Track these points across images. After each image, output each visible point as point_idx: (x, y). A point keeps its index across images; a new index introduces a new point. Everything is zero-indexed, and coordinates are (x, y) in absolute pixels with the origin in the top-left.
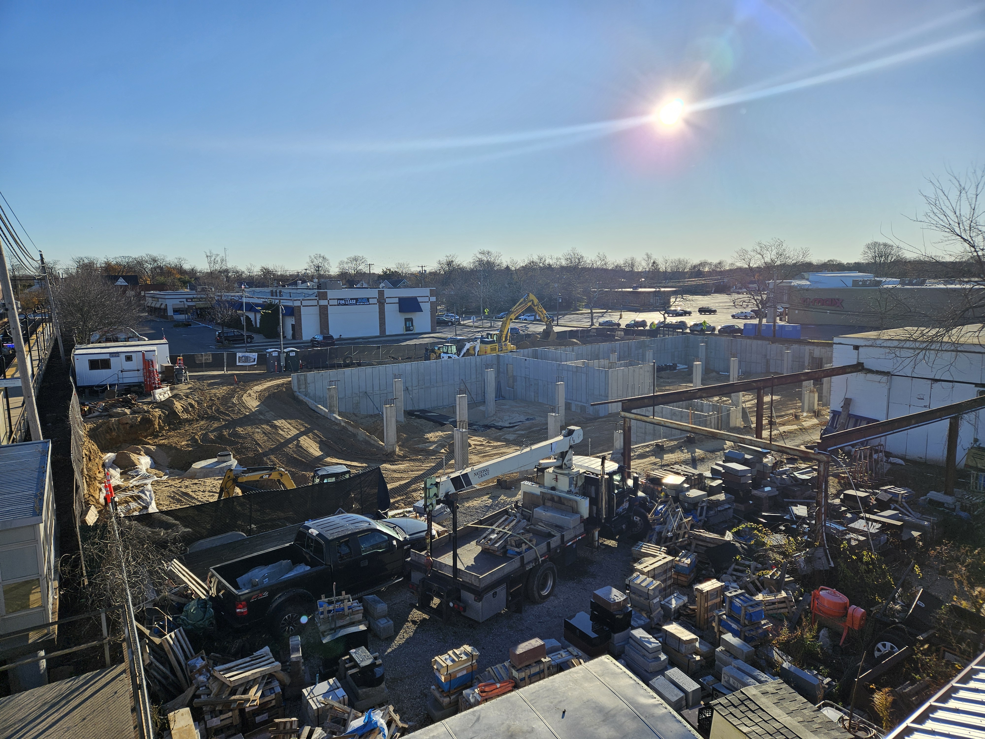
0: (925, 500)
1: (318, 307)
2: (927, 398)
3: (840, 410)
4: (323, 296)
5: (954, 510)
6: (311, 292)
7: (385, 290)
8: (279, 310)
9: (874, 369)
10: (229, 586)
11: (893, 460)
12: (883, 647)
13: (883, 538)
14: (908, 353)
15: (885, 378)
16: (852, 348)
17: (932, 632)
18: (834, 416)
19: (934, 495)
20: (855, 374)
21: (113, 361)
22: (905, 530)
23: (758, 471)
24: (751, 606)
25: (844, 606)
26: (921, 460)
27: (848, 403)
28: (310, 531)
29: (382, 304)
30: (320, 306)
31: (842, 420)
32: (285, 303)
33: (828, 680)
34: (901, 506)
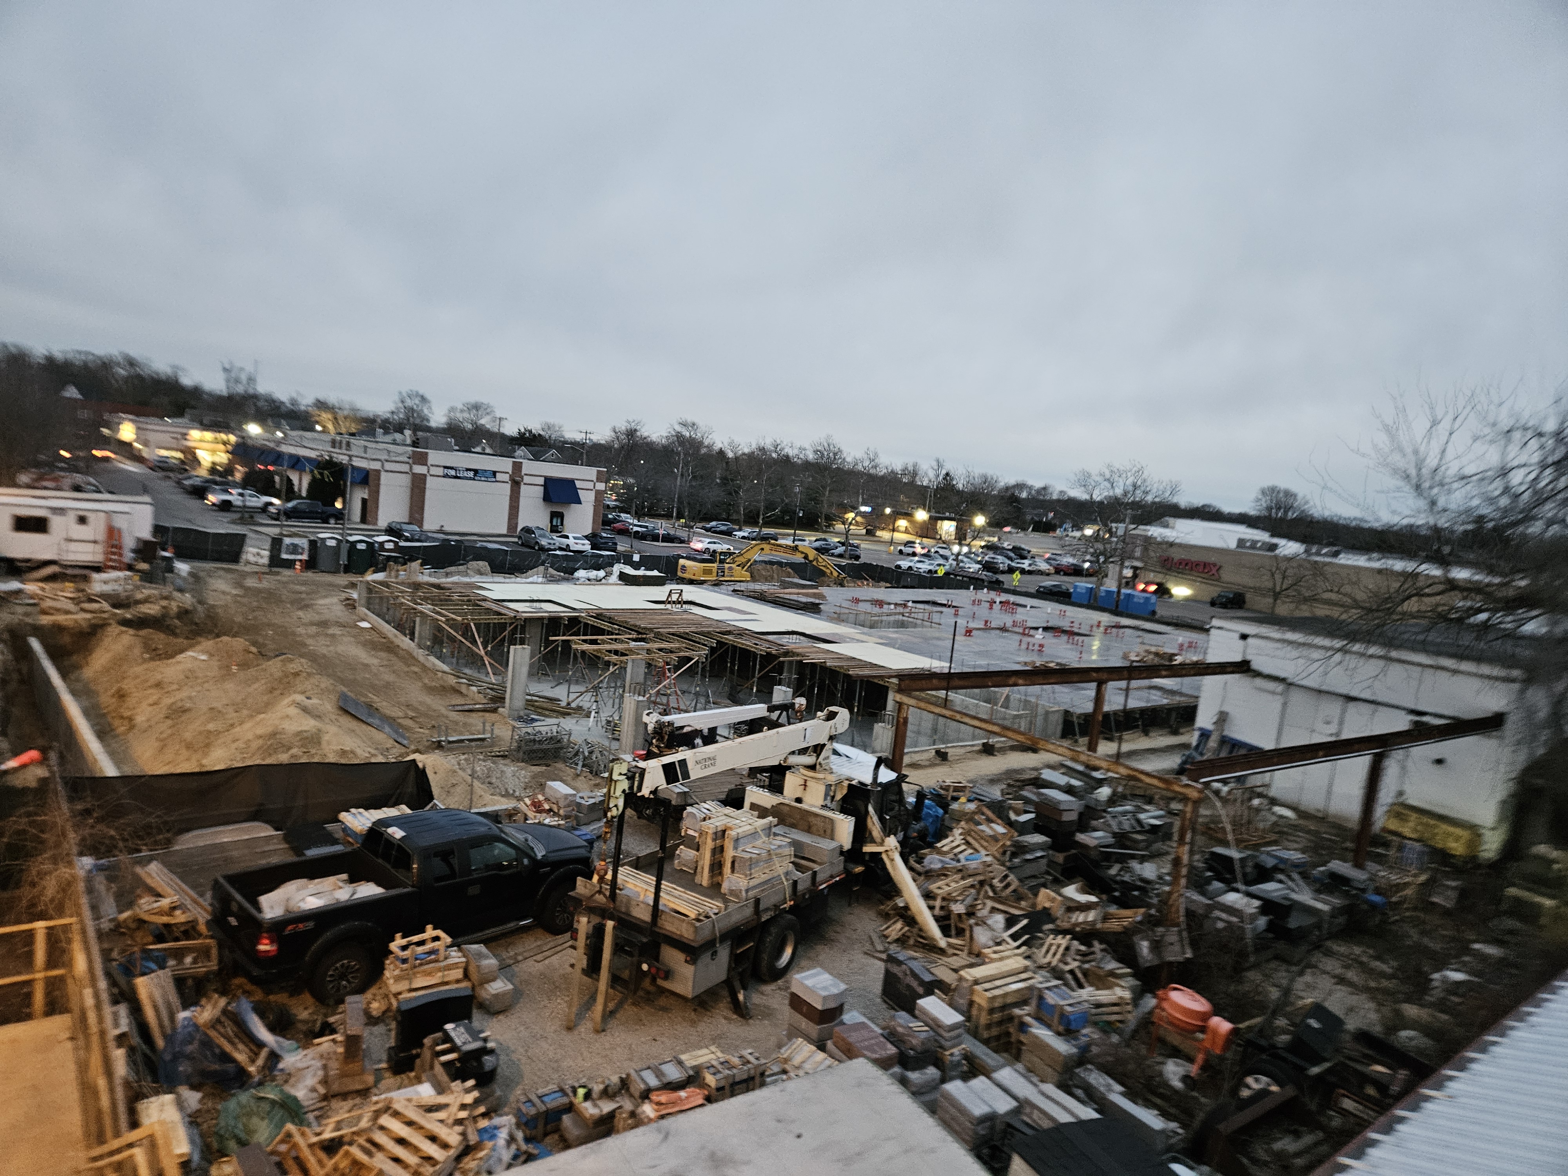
0: (1323, 872)
2: (1335, 722)
3: (1212, 728)
4: (421, 459)
5: (1364, 891)
6: (400, 449)
7: (525, 461)
8: (347, 470)
9: (1266, 670)
10: (247, 905)
11: (1279, 810)
12: (1255, 1083)
13: (1262, 922)
14: (1316, 654)
15: (1280, 688)
16: (1237, 636)
17: (1327, 1065)
18: (1202, 735)
19: (1338, 866)
20: (1237, 676)
21: (56, 522)
22: (1294, 914)
23: (1087, 807)
24: (1070, 1005)
25: (1205, 1017)
26: (1320, 815)
27: (1223, 718)
28: (390, 830)
29: (516, 484)
30: (414, 474)
31: (1213, 743)
32: (357, 463)
33: (1173, 1125)
34: (1289, 877)
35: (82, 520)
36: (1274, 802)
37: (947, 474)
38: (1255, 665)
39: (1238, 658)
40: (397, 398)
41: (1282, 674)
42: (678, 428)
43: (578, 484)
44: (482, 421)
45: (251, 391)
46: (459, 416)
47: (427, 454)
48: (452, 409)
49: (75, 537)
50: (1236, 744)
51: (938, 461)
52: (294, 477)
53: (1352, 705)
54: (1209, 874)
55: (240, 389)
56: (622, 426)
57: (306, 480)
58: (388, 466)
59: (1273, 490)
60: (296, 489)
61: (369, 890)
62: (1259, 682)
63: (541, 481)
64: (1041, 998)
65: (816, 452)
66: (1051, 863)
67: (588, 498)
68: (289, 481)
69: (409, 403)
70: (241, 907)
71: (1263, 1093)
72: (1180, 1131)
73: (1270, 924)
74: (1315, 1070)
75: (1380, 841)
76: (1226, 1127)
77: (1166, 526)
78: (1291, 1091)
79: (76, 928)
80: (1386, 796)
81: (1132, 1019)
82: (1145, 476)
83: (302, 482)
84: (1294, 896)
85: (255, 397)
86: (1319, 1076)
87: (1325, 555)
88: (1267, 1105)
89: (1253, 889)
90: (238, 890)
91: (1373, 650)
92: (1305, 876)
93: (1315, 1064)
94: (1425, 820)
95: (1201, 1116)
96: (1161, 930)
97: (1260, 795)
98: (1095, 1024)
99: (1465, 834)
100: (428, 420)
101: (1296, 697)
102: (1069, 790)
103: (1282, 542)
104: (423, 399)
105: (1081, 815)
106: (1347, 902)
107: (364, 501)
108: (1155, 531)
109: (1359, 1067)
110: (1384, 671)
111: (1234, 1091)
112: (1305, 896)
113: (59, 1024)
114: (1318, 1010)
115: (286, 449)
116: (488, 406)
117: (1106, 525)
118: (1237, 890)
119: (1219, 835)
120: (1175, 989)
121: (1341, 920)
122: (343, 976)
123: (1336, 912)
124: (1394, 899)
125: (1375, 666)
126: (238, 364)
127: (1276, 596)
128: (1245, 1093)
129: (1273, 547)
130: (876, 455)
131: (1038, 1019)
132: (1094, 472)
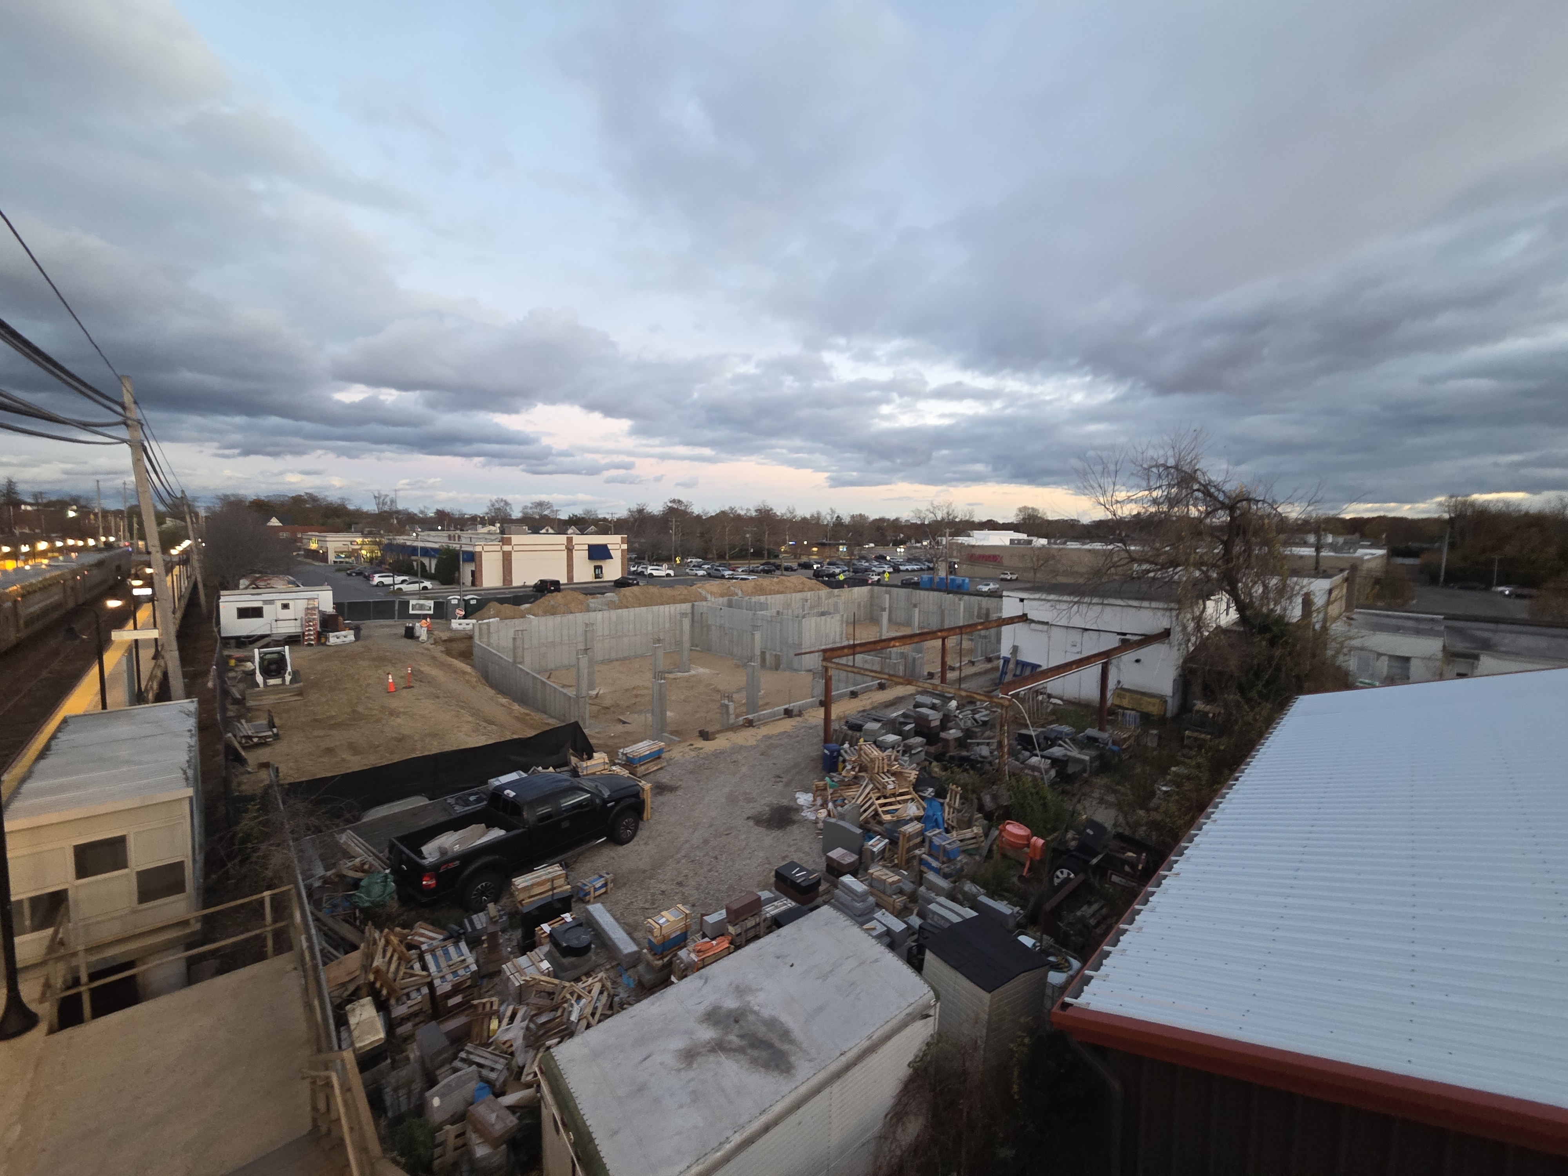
0: (1083, 737)
1: (501, 553)
2: (1079, 645)
3: (1009, 656)
4: (508, 542)
5: (1107, 744)
6: (493, 537)
7: (574, 536)
8: (458, 556)
9: (1036, 619)
10: (413, 856)
11: (1053, 700)
12: (1062, 874)
13: (1053, 773)
14: (1064, 606)
15: (1045, 627)
16: (1018, 600)
17: (1100, 857)
18: (1005, 661)
19: (1091, 732)
20: (1021, 624)
21: (266, 609)
22: (1070, 764)
23: (944, 715)
24: (949, 844)
25: (1028, 838)
26: (1077, 701)
27: (1015, 649)
28: (507, 792)
29: (570, 549)
30: (504, 552)
31: (1011, 666)
32: (465, 548)
33: (1017, 909)
34: (1065, 742)
35: (285, 606)
36: (1050, 696)
37: (838, 517)
38: (1029, 617)
39: (1021, 614)
40: (489, 504)
41: (1046, 621)
42: (670, 505)
43: (609, 547)
44: (546, 513)
45: (394, 509)
46: (530, 511)
47: (510, 538)
48: (526, 507)
49: (281, 618)
50: (1024, 665)
51: (831, 509)
52: (426, 561)
53: (1086, 634)
54: (1019, 747)
55: (386, 508)
56: (634, 507)
57: (434, 563)
58: (486, 548)
59: (1025, 508)
60: (428, 568)
61: (497, 833)
62: (1033, 625)
63: (586, 547)
64: (931, 842)
65: (756, 511)
66: (927, 753)
67: (617, 555)
68: (423, 564)
69: (497, 506)
70: (409, 857)
71: (1067, 880)
72: (1021, 912)
73: (1058, 774)
74: (1095, 861)
75: (1112, 712)
76: (1048, 907)
77: (969, 536)
78: (1081, 877)
79: (293, 891)
80: (1111, 684)
81: (986, 845)
82: (953, 507)
83: (431, 565)
84: (1069, 753)
85: (398, 512)
86: (1097, 864)
87: (1059, 544)
88: (1070, 887)
89: (1045, 753)
90: (405, 846)
91: (1095, 600)
92: (1073, 740)
93: (1094, 857)
94: (1135, 696)
95: (1032, 900)
96: (995, 787)
97: (1041, 693)
98: (964, 851)
99: (1157, 701)
100: (510, 515)
101: (1055, 631)
102: (933, 707)
103: (1034, 539)
104: (506, 503)
105: (942, 720)
106: (1098, 753)
107: (473, 573)
108: (961, 540)
109: (1118, 855)
110: (1102, 611)
111: (1052, 881)
112: (1075, 753)
113: (284, 961)
114: (1092, 823)
115: (420, 544)
116: (548, 503)
117: (934, 540)
118: (1037, 755)
119: (1022, 721)
120: (1008, 823)
121: (1097, 763)
122: (483, 894)
123: (1092, 760)
124: (1124, 747)
125: (1098, 608)
126: (383, 493)
127: (1035, 571)
128: (1056, 881)
129: (1030, 542)
130: (794, 510)
131: (930, 855)
132: (923, 509)
